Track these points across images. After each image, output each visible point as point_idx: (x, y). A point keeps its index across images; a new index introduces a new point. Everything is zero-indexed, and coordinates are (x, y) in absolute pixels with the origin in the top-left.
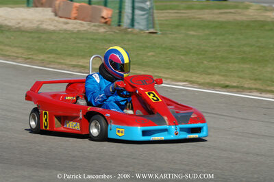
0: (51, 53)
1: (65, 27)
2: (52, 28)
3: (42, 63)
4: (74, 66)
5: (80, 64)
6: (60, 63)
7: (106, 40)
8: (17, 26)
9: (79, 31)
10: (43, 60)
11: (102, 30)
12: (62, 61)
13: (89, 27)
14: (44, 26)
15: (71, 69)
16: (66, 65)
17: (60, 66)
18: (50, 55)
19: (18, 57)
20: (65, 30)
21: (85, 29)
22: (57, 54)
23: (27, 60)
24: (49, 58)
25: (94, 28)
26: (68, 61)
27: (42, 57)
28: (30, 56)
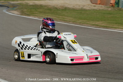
0: (84, 19)
1: (94, 8)
2: (88, 8)
3: (80, 24)
4: (93, 25)
5: (96, 24)
6: (87, 24)
7: (109, 13)
8: (73, 8)
9: (100, 9)
10: (80, 22)
11: (110, 9)
12: (89, 23)
13: (104, 8)
14: (85, 8)
15: (92, 26)
16: (90, 24)
17: (87, 25)
18: (84, 20)
19: (70, 21)
20: (94, 9)
21: (102, 8)
22: (87, 20)
23: (74, 22)
24: (83, 21)
25: (106, 8)
26: (92, 23)
27: (80, 21)
28: (75, 21)
